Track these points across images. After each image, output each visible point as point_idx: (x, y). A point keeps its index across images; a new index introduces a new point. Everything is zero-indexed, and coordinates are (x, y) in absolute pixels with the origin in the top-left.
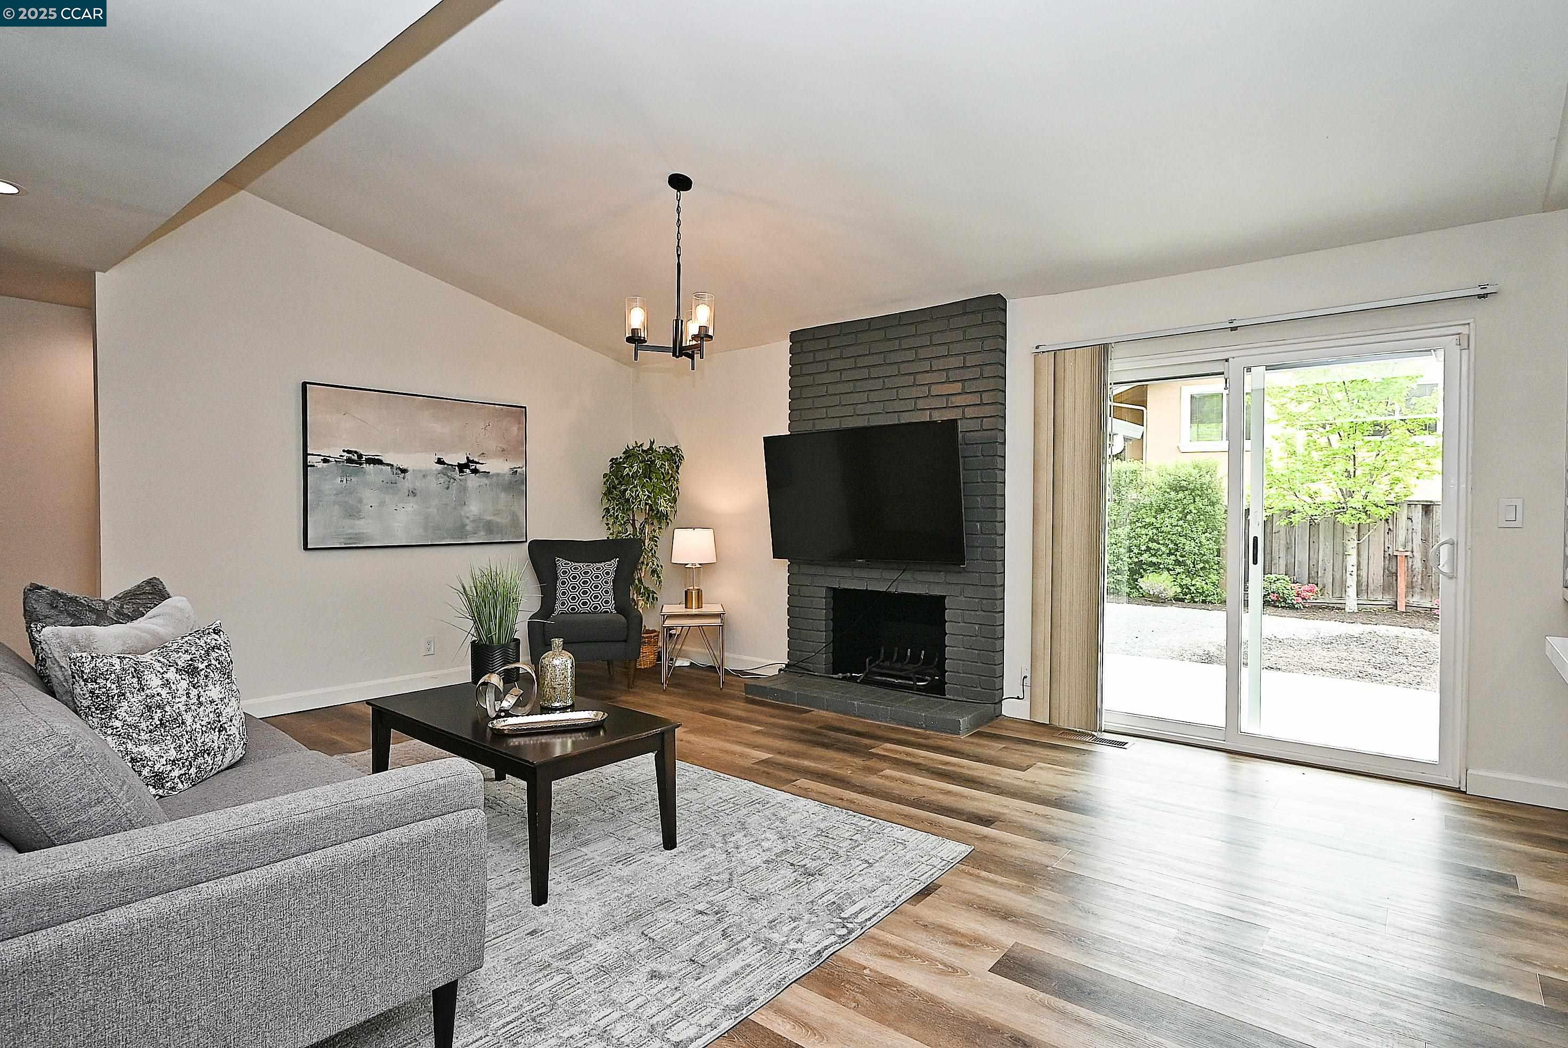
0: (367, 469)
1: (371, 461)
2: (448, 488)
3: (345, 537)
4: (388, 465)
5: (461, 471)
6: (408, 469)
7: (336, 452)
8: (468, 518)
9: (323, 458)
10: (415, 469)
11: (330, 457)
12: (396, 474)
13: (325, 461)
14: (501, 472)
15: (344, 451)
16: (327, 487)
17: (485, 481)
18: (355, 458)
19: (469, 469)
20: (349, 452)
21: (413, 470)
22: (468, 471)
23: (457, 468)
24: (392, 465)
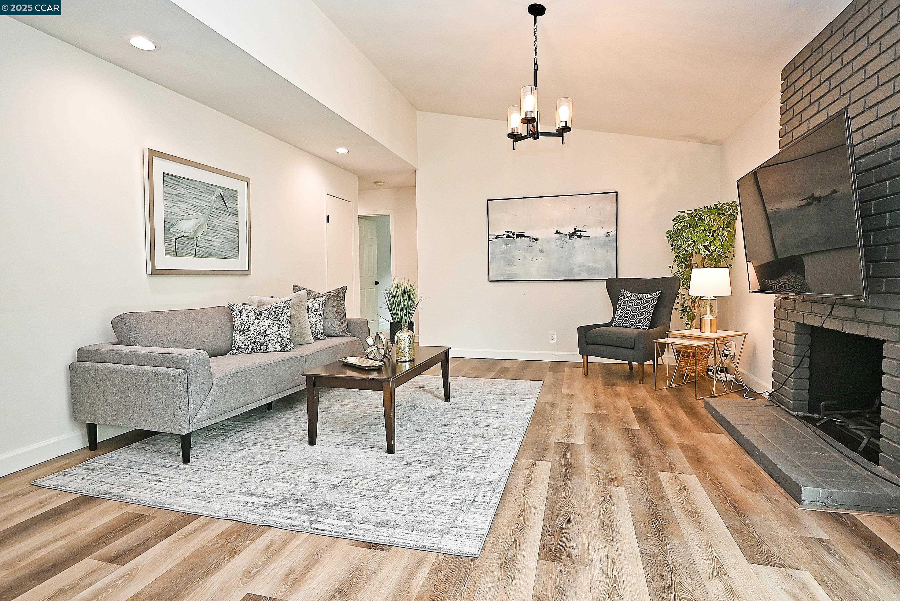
0: (517, 240)
1: (518, 236)
2: (562, 248)
3: (506, 275)
4: (528, 237)
5: (570, 237)
6: (539, 238)
7: (501, 233)
8: (575, 264)
9: (495, 236)
10: (543, 238)
11: (498, 235)
12: (532, 241)
13: (497, 238)
14: (598, 236)
15: (505, 232)
16: (498, 250)
17: (587, 241)
18: (511, 235)
19: (576, 235)
20: (508, 232)
21: (542, 239)
22: (575, 237)
23: (568, 235)
24: (530, 237)
